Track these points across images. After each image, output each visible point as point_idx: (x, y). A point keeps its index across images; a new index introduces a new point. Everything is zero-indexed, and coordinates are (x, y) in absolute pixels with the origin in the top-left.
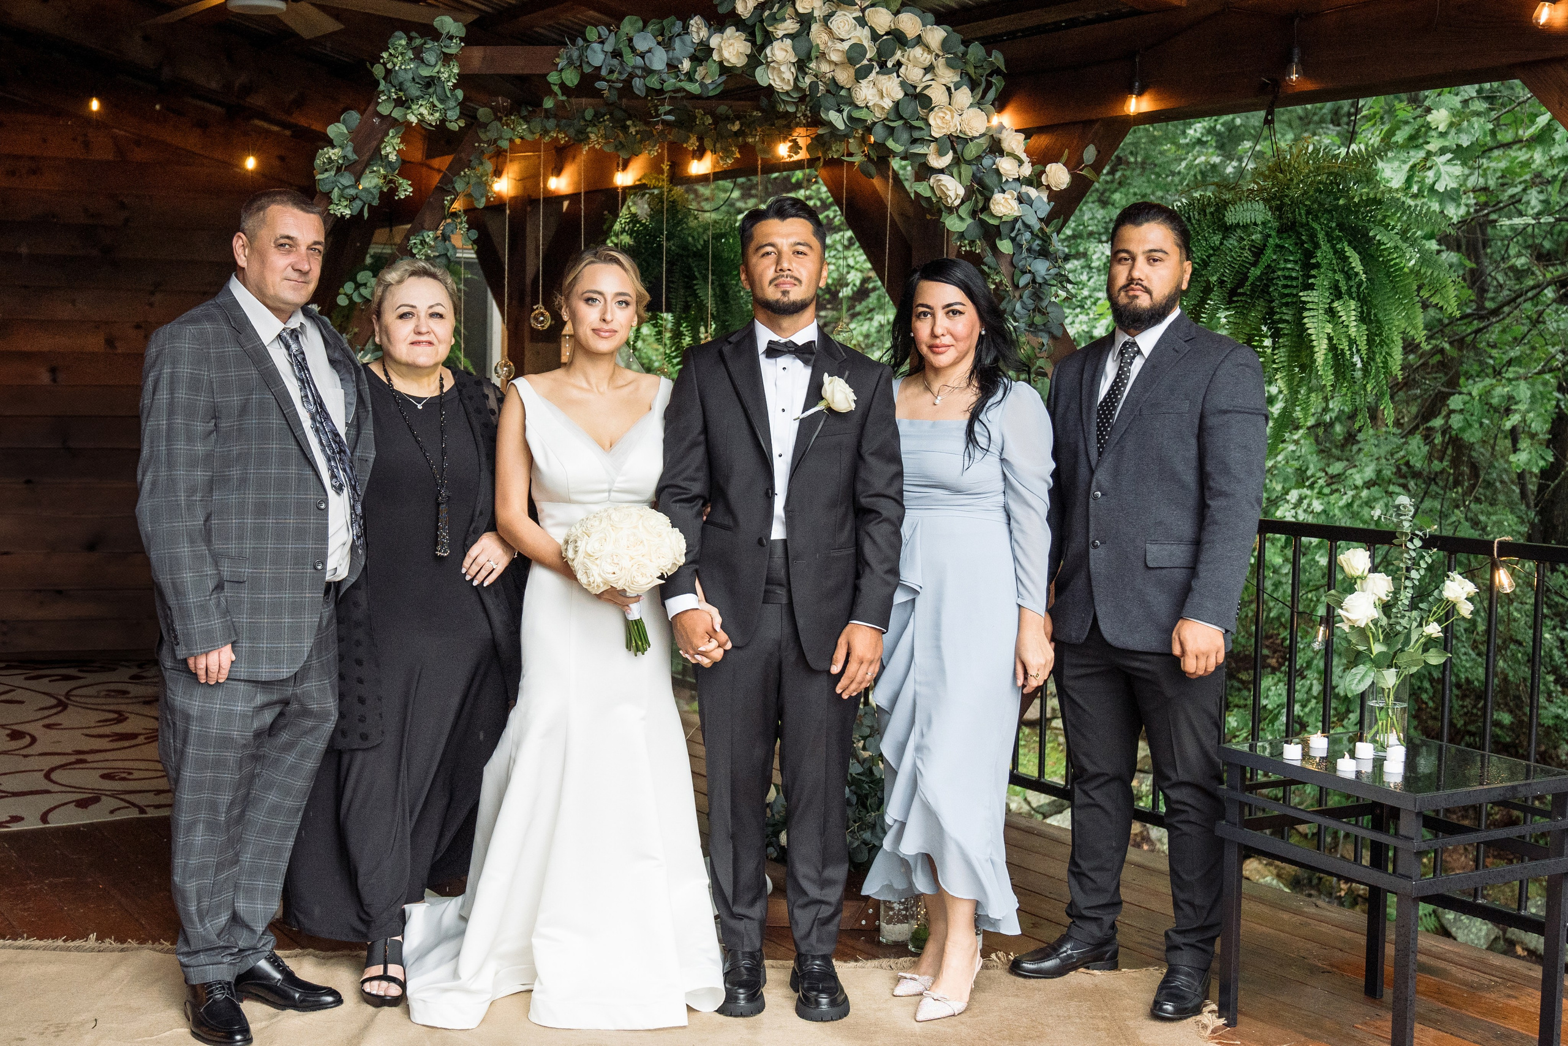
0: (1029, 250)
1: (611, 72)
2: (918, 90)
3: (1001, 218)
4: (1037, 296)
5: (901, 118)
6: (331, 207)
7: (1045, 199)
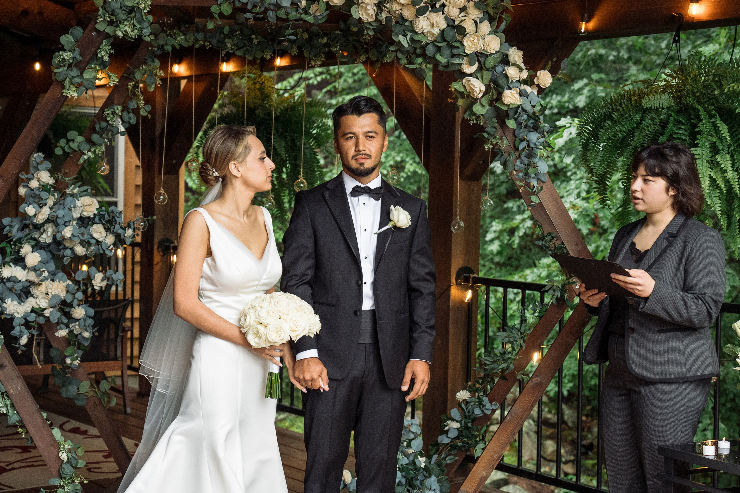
0: (526, 126)
1: (255, 6)
2: (457, 23)
3: (508, 106)
4: (531, 155)
5: (445, 40)
6: (64, 91)
7: (536, 94)
